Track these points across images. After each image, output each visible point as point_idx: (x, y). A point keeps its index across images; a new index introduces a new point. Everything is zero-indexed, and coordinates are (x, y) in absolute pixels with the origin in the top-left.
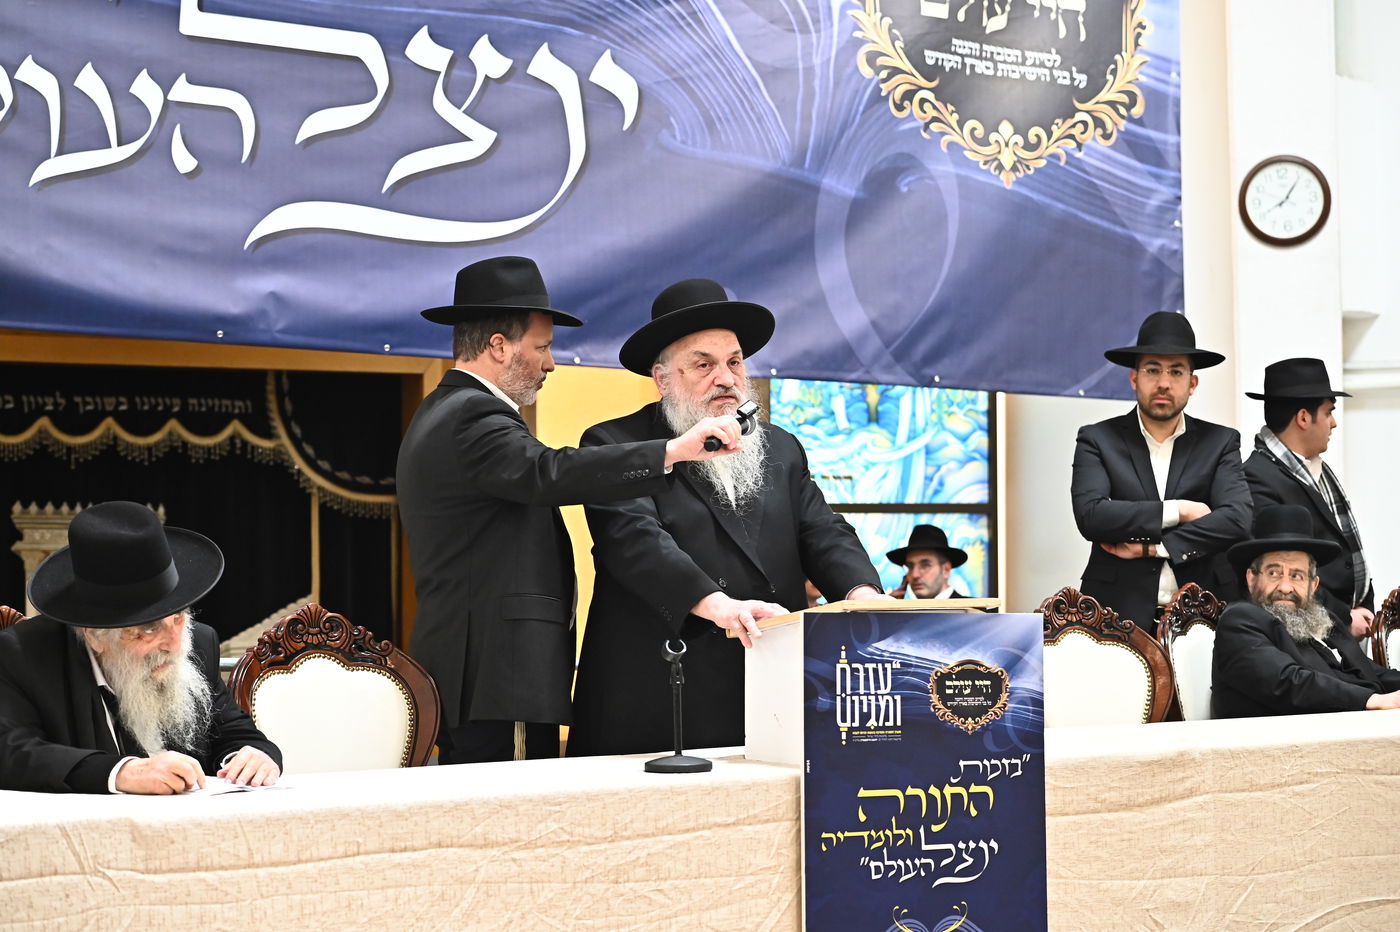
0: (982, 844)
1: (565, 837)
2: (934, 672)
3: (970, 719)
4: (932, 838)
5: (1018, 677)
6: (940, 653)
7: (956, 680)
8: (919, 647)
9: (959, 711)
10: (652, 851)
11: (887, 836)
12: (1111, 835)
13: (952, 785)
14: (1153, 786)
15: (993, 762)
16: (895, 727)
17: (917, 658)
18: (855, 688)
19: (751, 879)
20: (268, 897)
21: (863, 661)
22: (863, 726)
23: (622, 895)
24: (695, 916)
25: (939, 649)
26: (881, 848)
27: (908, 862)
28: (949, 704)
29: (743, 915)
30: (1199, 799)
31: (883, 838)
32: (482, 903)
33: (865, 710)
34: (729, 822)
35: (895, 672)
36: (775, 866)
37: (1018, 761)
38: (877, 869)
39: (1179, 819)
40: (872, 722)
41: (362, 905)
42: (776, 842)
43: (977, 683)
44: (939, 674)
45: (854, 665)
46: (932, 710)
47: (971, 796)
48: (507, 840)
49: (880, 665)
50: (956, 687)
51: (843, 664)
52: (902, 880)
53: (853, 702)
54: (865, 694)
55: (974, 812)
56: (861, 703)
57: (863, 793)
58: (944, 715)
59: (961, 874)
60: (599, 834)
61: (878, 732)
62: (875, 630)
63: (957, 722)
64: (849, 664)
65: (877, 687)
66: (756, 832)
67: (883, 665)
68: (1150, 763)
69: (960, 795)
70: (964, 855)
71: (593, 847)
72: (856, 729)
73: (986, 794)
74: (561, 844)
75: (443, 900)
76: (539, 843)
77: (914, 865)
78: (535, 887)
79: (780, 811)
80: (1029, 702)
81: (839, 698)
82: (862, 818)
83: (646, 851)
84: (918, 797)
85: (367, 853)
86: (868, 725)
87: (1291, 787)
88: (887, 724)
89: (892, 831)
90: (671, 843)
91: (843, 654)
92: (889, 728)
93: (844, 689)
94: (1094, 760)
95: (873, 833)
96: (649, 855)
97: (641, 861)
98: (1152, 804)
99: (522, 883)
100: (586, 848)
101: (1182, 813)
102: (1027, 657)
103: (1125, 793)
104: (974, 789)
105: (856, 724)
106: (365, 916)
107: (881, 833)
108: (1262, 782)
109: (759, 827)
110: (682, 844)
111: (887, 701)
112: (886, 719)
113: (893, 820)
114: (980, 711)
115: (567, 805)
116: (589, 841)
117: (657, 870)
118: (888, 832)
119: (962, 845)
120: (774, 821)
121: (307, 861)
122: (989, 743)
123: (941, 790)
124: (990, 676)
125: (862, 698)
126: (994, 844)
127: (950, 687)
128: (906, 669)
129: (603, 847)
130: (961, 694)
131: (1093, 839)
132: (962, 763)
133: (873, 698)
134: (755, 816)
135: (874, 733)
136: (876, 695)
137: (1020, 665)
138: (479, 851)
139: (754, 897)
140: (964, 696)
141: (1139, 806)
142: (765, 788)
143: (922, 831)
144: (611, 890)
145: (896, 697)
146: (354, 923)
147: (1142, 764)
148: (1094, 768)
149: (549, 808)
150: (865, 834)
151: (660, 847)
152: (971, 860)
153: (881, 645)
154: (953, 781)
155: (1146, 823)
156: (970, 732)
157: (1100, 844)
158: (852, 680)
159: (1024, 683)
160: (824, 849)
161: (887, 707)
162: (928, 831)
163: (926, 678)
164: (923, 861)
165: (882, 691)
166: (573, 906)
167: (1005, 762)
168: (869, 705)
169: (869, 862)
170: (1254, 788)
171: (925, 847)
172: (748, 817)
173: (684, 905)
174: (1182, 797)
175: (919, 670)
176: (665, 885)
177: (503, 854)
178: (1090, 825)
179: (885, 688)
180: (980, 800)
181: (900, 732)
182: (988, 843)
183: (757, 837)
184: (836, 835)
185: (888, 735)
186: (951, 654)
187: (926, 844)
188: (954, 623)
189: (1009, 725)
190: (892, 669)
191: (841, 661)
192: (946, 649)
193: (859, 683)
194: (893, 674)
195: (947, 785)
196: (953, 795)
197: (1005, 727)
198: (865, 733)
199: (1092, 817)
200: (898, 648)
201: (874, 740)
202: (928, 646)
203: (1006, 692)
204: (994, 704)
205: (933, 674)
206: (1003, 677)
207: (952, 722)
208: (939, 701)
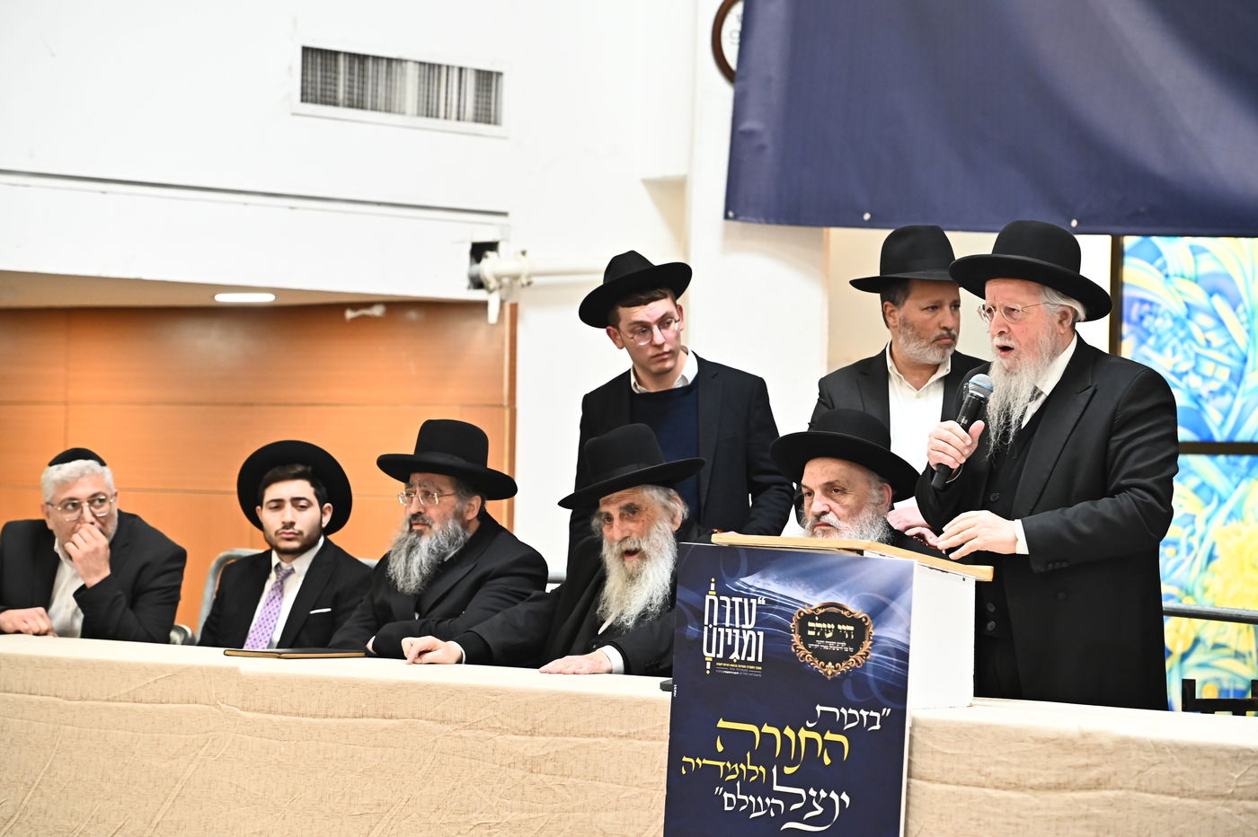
0: (833, 795)
1: (498, 725)
2: (798, 611)
3: (830, 664)
4: (783, 780)
5: (883, 626)
6: (804, 593)
7: (819, 622)
8: (784, 585)
9: (821, 655)
10: (560, 749)
11: (740, 769)
12: (995, 814)
13: (808, 729)
14: (1047, 769)
15: (851, 711)
16: (756, 663)
17: (781, 596)
18: (721, 620)
19: (636, 790)
20: (307, 740)
21: (730, 594)
22: (726, 659)
23: (534, 784)
24: (588, 814)
25: (804, 589)
26: (734, 781)
27: (759, 799)
28: (810, 646)
29: (627, 823)
30: (1110, 794)
31: (738, 772)
32: (436, 769)
33: (729, 643)
34: (621, 734)
35: (759, 608)
36: (657, 783)
37: (877, 715)
38: (730, 800)
39: (1081, 813)
40: (735, 656)
41: (360, 758)
43: (839, 627)
44: (802, 614)
45: (722, 598)
46: (793, 650)
47: (826, 743)
48: (458, 720)
49: (746, 600)
50: (818, 629)
51: (711, 596)
52: (752, 816)
53: (718, 633)
54: (730, 627)
55: (827, 761)
56: (726, 635)
57: (722, 724)
58: (804, 656)
59: (810, 822)
60: (522, 726)
61: (740, 666)
62: (744, 564)
63: (817, 665)
64: (717, 596)
65: (742, 622)
66: (644, 748)
67: (749, 601)
68: (1045, 741)
69: (814, 741)
70: (815, 804)
71: (517, 738)
72: (720, 660)
73: (841, 744)
74: (495, 729)
75: (411, 762)
76: (480, 726)
77: (765, 803)
78: (474, 763)
80: (893, 653)
81: (706, 628)
82: (720, 748)
84: (773, 736)
85: (368, 717)
86: (731, 657)
87: (1243, 802)
88: (749, 659)
89: (746, 766)
90: (576, 744)
91: (713, 586)
92: (751, 663)
93: (711, 621)
94: (981, 727)
95: (729, 765)
96: (557, 752)
97: (551, 757)
98: (1048, 788)
99: (465, 757)
100: (512, 737)
101: (1085, 807)
102: (893, 605)
104: (829, 736)
105: (720, 655)
106: (362, 767)
107: (736, 766)
108: (1197, 788)
109: (645, 743)
110: (582, 746)
111: (751, 636)
112: (749, 654)
113: (748, 755)
114: (842, 657)
115: (502, 697)
116: (517, 732)
117: (562, 767)
118: (742, 766)
119: (813, 793)
121: (332, 717)
122: (848, 692)
123: (796, 733)
124: (853, 621)
125: (727, 630)
126: (845, 797)
127: (812, 629)
128: (770, 606)
129: (524, 738)
130: (822, 637)
131: (974, 815)
132: (819, 708)
133: (737, 632)
134: (643, 732)
135: (736, 666)
136: (741, 629)
137: (885, 613)
138: (439, 725)
139: (637, 808)
140: (825, 639)
141: (1031, 788)
143: (774, 770)
144: (527, 778)
145: (759, 633)
146: (354, 771)
147: (1036, 740)
148: (978, 736)
149: (487, 697)
150: (721, 764)
151: (567, 746)
152: (820, 810)
153: (748, 580)
154: (809, 725)
155: (1038, 809)
156: (829, 678)
157: (981, 823)
158: (719, 612)
159: (889, 633)
160: (684, 772)
161: (750, 642)
162: (780, 772)
163: (789, 617)
164: (774, 801)
165: (746, 626)
166: (499, 785)
167: (862, 712)
168: (733, 638)
169: (723, 793)
170: (1186, 794)
171: (776, 788)
172: (638, 732)
173: (580, 803)
174: (1087, 788)
175: (783, 609)
176: (568, 782)
177: (454, 731)
178: (970, 799)
179: (750, 623)
180: (834, 748)
181: (760, 668)
182: (840, 795)
183: (644, 752)
184: (695, 760)
185: (749, 669)
186: (815, 593)
187: (777, 785)
188: (819, 563)
189: (870, 675)
190: (757, 605)
191: (710, 593)
192: (810, 589)
193: (725, 615)
194: (757, 610)
195: (802, 728)
196: (807, 739)
197: (866, 677)
198: (728, 665)
199: (974, 790)
200: (764, 584)
201: (735, 673)
202: (794, 585)
203: (870, 640)
204: (856, 650)
205: (796, 613)
206: (867, 624)
207: (812, 664)
208: (801, 641)
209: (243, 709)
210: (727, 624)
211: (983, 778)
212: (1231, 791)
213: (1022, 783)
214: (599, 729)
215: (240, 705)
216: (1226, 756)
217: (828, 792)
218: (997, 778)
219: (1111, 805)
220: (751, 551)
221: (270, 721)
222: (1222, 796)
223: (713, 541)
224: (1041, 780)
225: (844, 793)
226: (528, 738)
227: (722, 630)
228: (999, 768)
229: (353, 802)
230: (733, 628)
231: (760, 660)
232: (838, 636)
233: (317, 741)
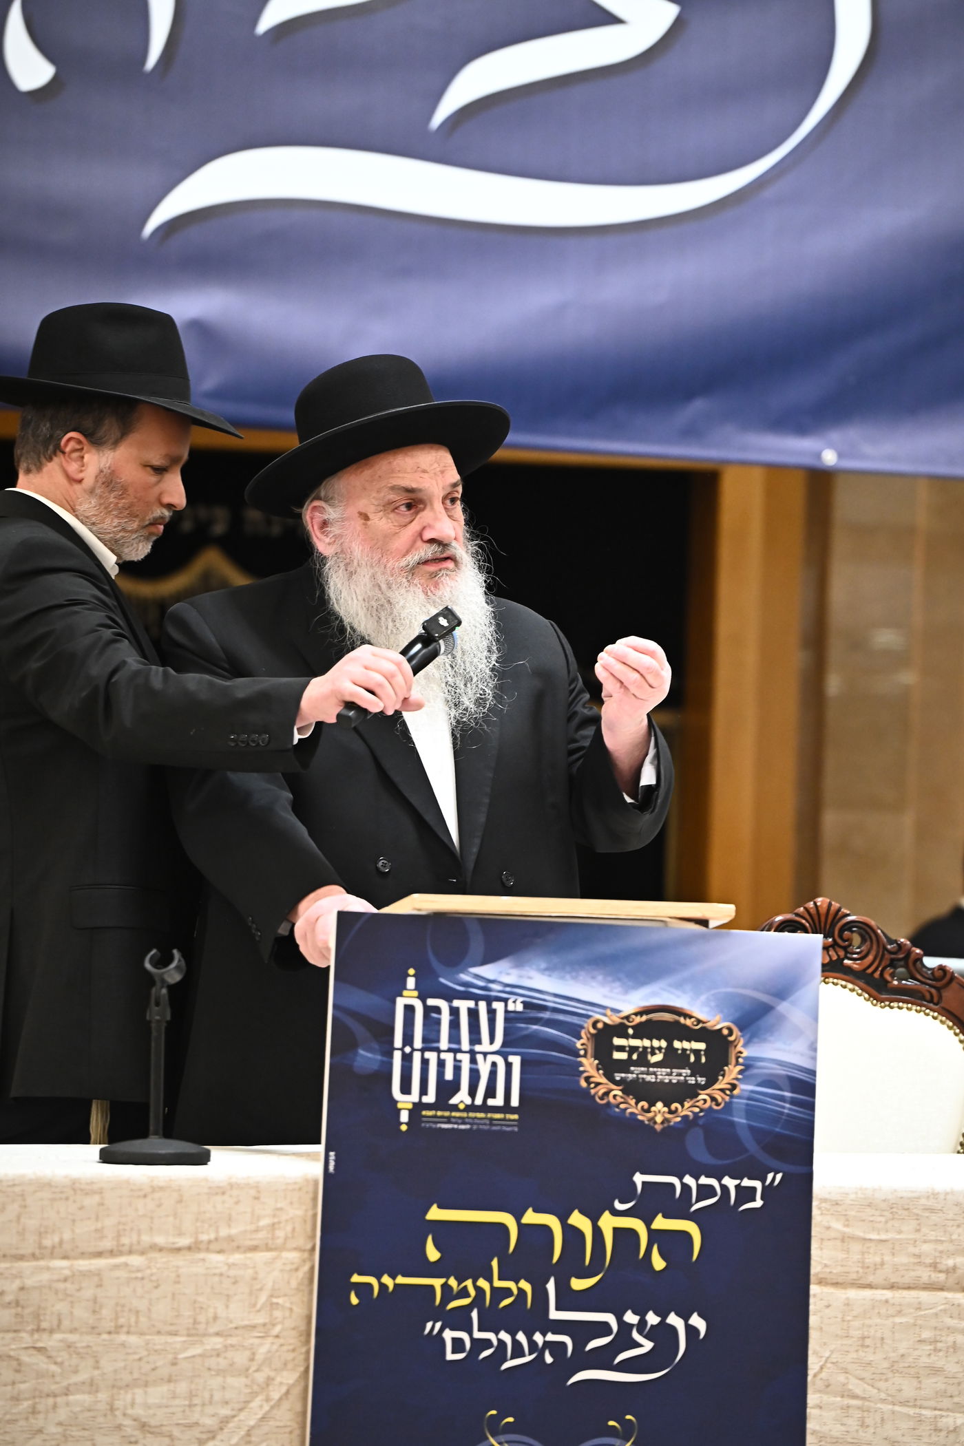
0: (673, 1319)
2: (590, 1021)
3: (659, 1105)
4: (568, 1300)
5: (765, 1040)
6: (605, 990)
7: (634, 1037)
8: (562, 978)
10: (29, 1282)
11: (480, 1291)
13: (617, 1213)
15: (704, 1180)
16: (506, 1108)
17: (556, 995)
18: (430, 1041)
19: (215, 1342)
21: (449, 995)
22: (442, 1103)
24: (103, 1395)
25: (603, 984)
26: (468, 1308)
27: (521, 1337)
28: (618, 1076)
29: (196, 1401)
31: (472, 1292)
33: (449, 1075)
34: (178, 1245)
35: (510, 1017)
36: (264, 1325)
37: (757, 1184)
38: (458, 1342)
40: (461, 1098)
42: (269, 1285)
43: (677, 1044)
44: (600, 1025)
45: (431, 1002)
46: (584, 1084)
47: (656, 1236)
49: (482, 1006)
50: (633, 1049)
51: (409, 997)
52: (505, 1366)
53: (425, 1062)
54: (449, 1050)
55: (658, 1263)
56: (441, 1064)
57: (435, 1213)
58: (607, 1094)
59: (626, 1367)
61: (472, 1115)
62: (477, 944)
63: (633, 1107)
64: (422, 999)
65: (475, 1038)
66: (230, 1266)
67: (489, 1005)
69: (632, 1232)
70: (636, 1335)
72: (429, 1107)
73: (686, 1236)
77: (533, 1345)
79: (280, 1234)
80: (786, 1083)
81: (397, 1056)
82: (433, 1254)
83: (17, 1284)
84: (546, 1230)
86: (453, 1101)
88: (491, 1102)
89: (490, 1280)
90: (67, 1272)
91: (411, 982)
92: (496, 1109)
93: (408, 1039)
94: (935, 1195)
95: (453, 1282)
96: (22, 1289)
102: (783, 1007)
104: (660, 1223)
105: (430, 1098)
109: (237, 1257)
110: (86, 1274)
111: (494, 1064)
112: (491, 1093)
113: (495, 1263)
114: (683, 1092)
117: (37, 1316)
118: (482, 1283)
119: (631, 1318)
120: (268, 1249)
122: (697, 1148)
123: (594, 1220)
124: (703, 1033)
126: (697, 1321)
127: (621, 1049)
128: (533, 1014)
130: (643, 1061)
131: (926, 1334)
132: (639, 1179)
133: (465, 1059)
134: (230, 1239)
135: (465, 1115)
136: (473, 1054)
137: (769, 1019)
139: (220, 1372)
140: (648, 1064)
142: (253, 1192)
143: (551, 1286)
145: (511, 1059)
148: (932, 1210)
150: (437, 1283)
151: (45, 1277)
152: (648, 1345)
153: (488, 971)
156: (658, 1127)
157: (939, 1345)
158: (425, 1025)
159: (774, 1051)
160: (354, 1300)
161: (493, 1073)
162: (563, 1287)
163: (575, 1031)
164: (551, 1337)
165: (485, 1046)
167: (730, 1183)
168: (457, 1069)
169: (442, 1330)
171: (554, 1315)
172: (217, 1238)
173: (83, 1376)
175: (561, 1017)
176: (52, 1342)
178: (919, 1309)
179: (492, 1041)
180: (672, 1243)
181: (516, 1117)
182: (686, 1318)
183: (232, 1273)
184: (379, 1279)
185: (491, 1119)
186: (626, 992)
187: (558, 1309)
188: (636, 942)
189: (740, 1119)
190: (506, 1011)
191: (405, 993)
192: (617, 984)
193: (439, 1031)
194: (507, 1020)
195: (606, 1213)
196: (616, 1230)
197: (732, 1124)
198: (447, 1114)
199: (924, 1296)
200: (521, 977)
201: (463, 1127)
202: (581, 978)
203: (737, 1063)
204: (711, 1082)
205: (588, 1024)
206: (731, 1038)
207: (622, 1106)
208: (598, 1069)
211: (942, 1276)
214: (124, 1240)
220: (489, 923)
225: (695, 1314)
227: (432, 1056)
230: (455, 1051)
231: (515, 1102)
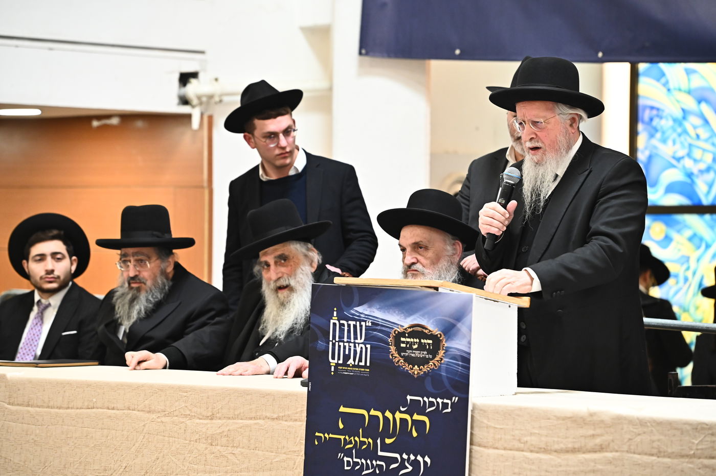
0: (419, 458)
1: (188, 412)
2: (393, 330)
3: (416, 366)
4: (385, 448)
5: (452, 340)
6: (398, 317)
7: (408, 337)
8: (385, 312)
9: (409, 360)
10: (231, 428)
11: (355, 441)
12: (531, 470)
13: (401, 412)
14: (566, 438)
15: (431, 399)
16: (365, 366)
17: (382, 319)
18: (341, 337)
19: (284, 456)
20: (54, 425)
21: (348, 319)
22: (345, 364)
23: (214, 453)
25: (398, 315)
26: (351, 449)
27: (369, 461)
28: (402, 354)
30: (609, 455)
31: (353, 443)
32: (145, 445)
33: (347, 353)
34: (273, 417)
35: (367, 328)
36: (298, 451)
37: (449, 401)
38: (348, 462)
39: (590, 468)
40: (351, 362)
41: (92, 437)
43: (422, 341)
44: (397, 332)
45: (342, 322)
46: (391, 357)
47: (414, 421)
48: (160, 410)
49: (358, 323)
50: (408, 342)
51: (335, 320)
52: (365, 473)
53: (339, 346)
54: (347, 342)
55: (415, 434)
56: (345, 347)
57: (342, 409)
58: (398, 361)
60: (205, 413)
61: (354, 369)
62: (356, 298)
63: (407, 367)
64: (338, 320)
65: (356, 338)
66: (289, 426)
67: (360, 323)
68: (564, 419)
69: (406, 420)
70: (406, 464)
71: (201, 421)
72: (340, 365)
73: (424, 422)
74: (186, 416)
75: (128, 440)
76: (175, 414)
77: (372, 464)
78: (171, 440)
80: (459, 358)
81: (331, 343)
82: (341, 426)
84: (377, 417)
85: (97, 408)
86: (348, 363)
87: (701, 460)
88: (360, 364)
89: (359, 438)
90: (242, 425)
91: (335, 313)
92: (362, 367)
93: (334, 337)
94: (520, 409)
95: (347, 438)
96: (229, 430)
97: (225, 434)
98: (567, 451)
99: (165, 436)
100: (198, 421)
101: (592, 464)
102: (459, 325)
103: (543, 439)
104: (416, 417)
105: (341, 362)
106: (93, 443)
107: (352, 438)
108: (670, 450)
109: (291, 423)
110: (247, 426)
111: (362, 348)
112: (360, 360)
113: (361, 431)
114: (424, 361)
115: (190, 393)
116: (201, 417)
117: (233, 441)
118: (357, 439)
119: (405, 456)
121: (72, 408)
122: (428, 386)
123: (394, 415)
124: (431, 336)
125: (345, 344)
126: (427, 459)
127: (403, 342)
128: (375, 327)
130: (411, 348)
131: (516, 470)
132: (409, 398)
133: (352, 345)
134: (289, 416)
135: (352, 369)
136: (355, 343)
137: (454, 331)
138: (147, 414)
140: (413, 349)
141: (556, 451)
143: (379, 441)
144: (209, 449)
145: (367, 346)
146: (88, 446)
147: (558, 418)
148: (518, 415)
149: (180, 393)
150: (342, 437)
152: (410, 468)
153: (360, 309)
154: (402, 409)
155: (560, 466)
156: (415, 376)
158: (339, 331)
159: (456, 345)
160: (316, 443)
161: (361, 352)
162: (383, 442)
163: (388, 334)
164: (378, 462)
165: (359, 341)
166: (189, 455)
167: (440, 400)
168: (350, 350)
169: (343, 457)
170: (662, 454)
171: (380, 453)
172: (285, 416)
173: (245, 466)
174: (594, 451)
175: (384, 329)
176: (237, 451)
177: (158, 418)
179: (361, 339)
180: (419, 425)
181: (368, 370)
182: (423, 458)
183: (289, 429)
184: (324, 435)
185: (361, 371)
186: (405, 319)
187: (381, 451)
188: (409, 297)
189: (444, 374)
190: (366, 326)
191: (333, 318)
192: (402, 315)
193: (344, 334)
194: (366, 329)
195: (398, 412)
196: (400, 419)
197: (441, 375)
198: (346, 368)
199: (516, 453)
200: (371, 312)
201: (351, 374)
202: (390, 312)
203: (443, 349)
204: (434, 357)
205: (393, 332)
206: (441, 339)
207: (404, 367)
208: (396, 351)
209: (9, 404)
210: (345, 340)
211: (522, 445)
212: (692, 452)
213: (549, 448)
214: (258, 414)
215: (7, 401)
216: (688, 427)
217: (416, 456)
218: (532, 445)
219: (611, 463)
220: (361, 289)
221: (29, 412)
222: (687, 456)
223: (335, 282)
224: (562, 446)
225: (427, 456)
226: (208, 421)
227: (341, 344)
228: (533, 438)
229: (87, 467)
230: (349, 342)
231: (368, 364)
232: (422, 347)
233: (62, 425)
